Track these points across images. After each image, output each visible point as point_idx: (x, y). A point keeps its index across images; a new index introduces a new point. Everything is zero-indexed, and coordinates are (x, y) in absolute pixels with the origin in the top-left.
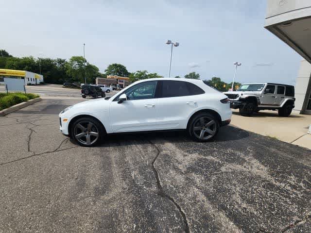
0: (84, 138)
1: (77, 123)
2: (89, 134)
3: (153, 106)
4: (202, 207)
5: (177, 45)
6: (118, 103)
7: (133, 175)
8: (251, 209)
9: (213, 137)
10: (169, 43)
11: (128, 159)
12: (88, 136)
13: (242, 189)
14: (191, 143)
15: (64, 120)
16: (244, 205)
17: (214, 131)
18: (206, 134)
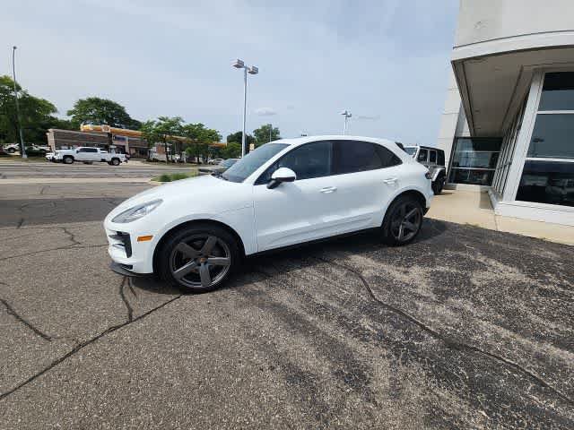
0: (193, 276)
1: (178, 242)
2: (205, 263)
3: (334, 190)
4: (521, 346)
5: (254, 72)
6: (270, 188)
7: (367, 327)
8: (563, 328)
9: (415, 236)
10: (239, 65)
11: (319, 299)
12: (203, 269)
13: (527, 305)
14: (390, 250)
15: (140, 239)
16: (553, 326)
17: (417, 225)
18: (407, 231)
